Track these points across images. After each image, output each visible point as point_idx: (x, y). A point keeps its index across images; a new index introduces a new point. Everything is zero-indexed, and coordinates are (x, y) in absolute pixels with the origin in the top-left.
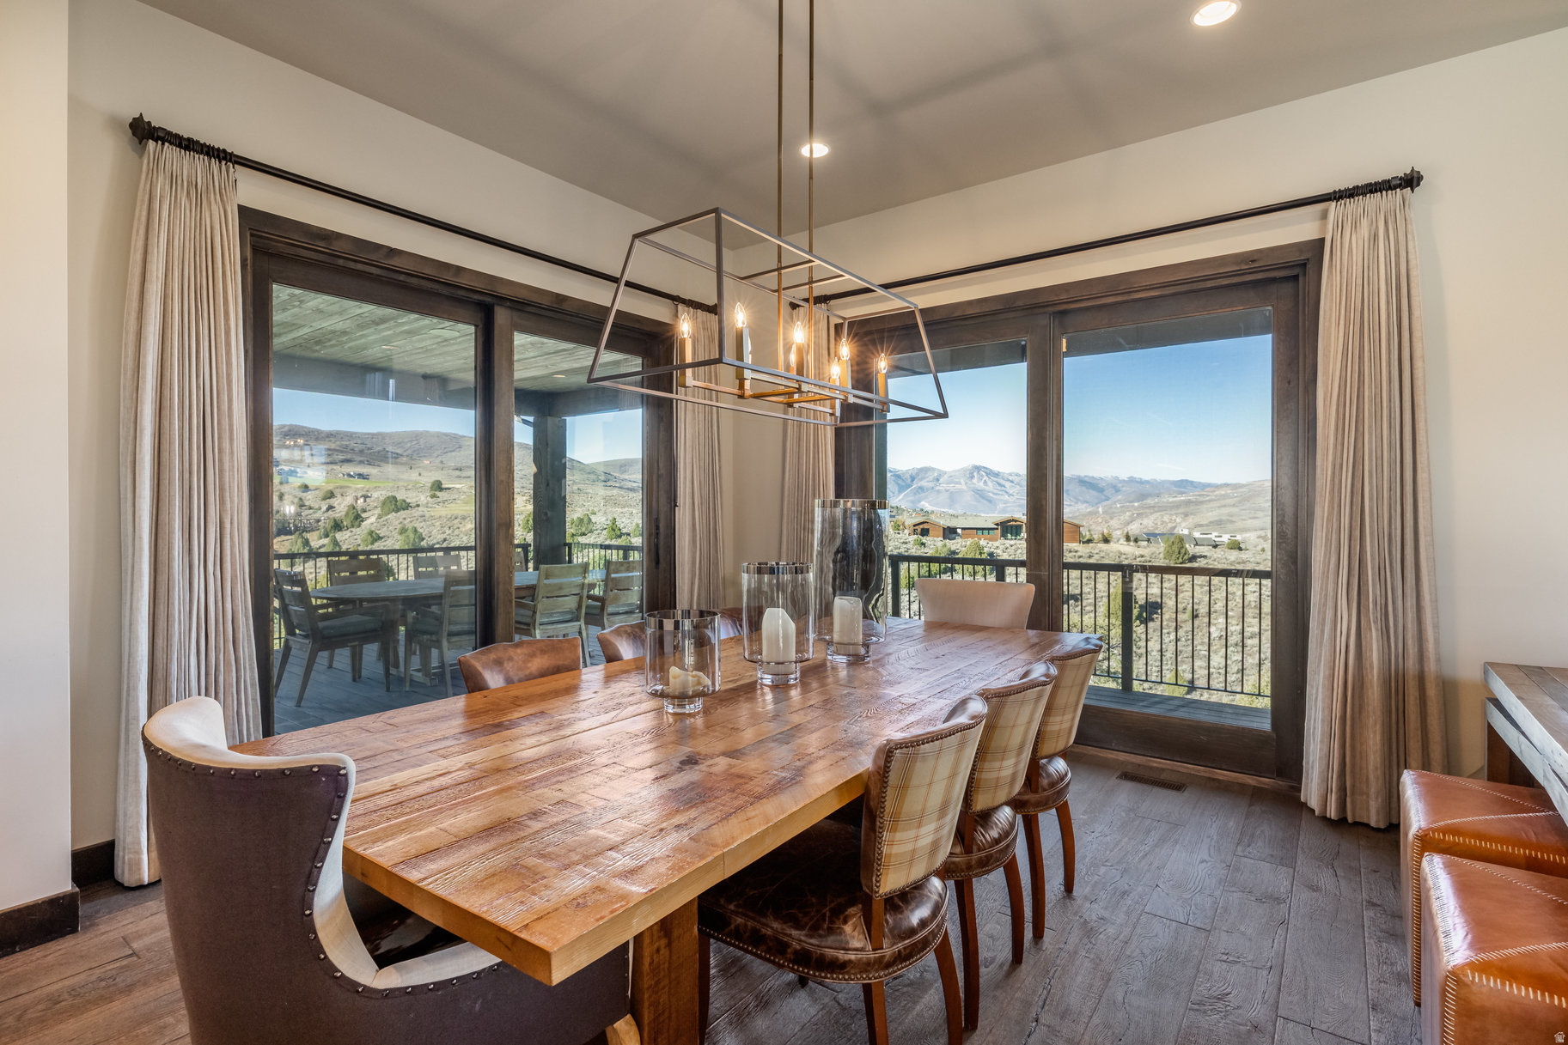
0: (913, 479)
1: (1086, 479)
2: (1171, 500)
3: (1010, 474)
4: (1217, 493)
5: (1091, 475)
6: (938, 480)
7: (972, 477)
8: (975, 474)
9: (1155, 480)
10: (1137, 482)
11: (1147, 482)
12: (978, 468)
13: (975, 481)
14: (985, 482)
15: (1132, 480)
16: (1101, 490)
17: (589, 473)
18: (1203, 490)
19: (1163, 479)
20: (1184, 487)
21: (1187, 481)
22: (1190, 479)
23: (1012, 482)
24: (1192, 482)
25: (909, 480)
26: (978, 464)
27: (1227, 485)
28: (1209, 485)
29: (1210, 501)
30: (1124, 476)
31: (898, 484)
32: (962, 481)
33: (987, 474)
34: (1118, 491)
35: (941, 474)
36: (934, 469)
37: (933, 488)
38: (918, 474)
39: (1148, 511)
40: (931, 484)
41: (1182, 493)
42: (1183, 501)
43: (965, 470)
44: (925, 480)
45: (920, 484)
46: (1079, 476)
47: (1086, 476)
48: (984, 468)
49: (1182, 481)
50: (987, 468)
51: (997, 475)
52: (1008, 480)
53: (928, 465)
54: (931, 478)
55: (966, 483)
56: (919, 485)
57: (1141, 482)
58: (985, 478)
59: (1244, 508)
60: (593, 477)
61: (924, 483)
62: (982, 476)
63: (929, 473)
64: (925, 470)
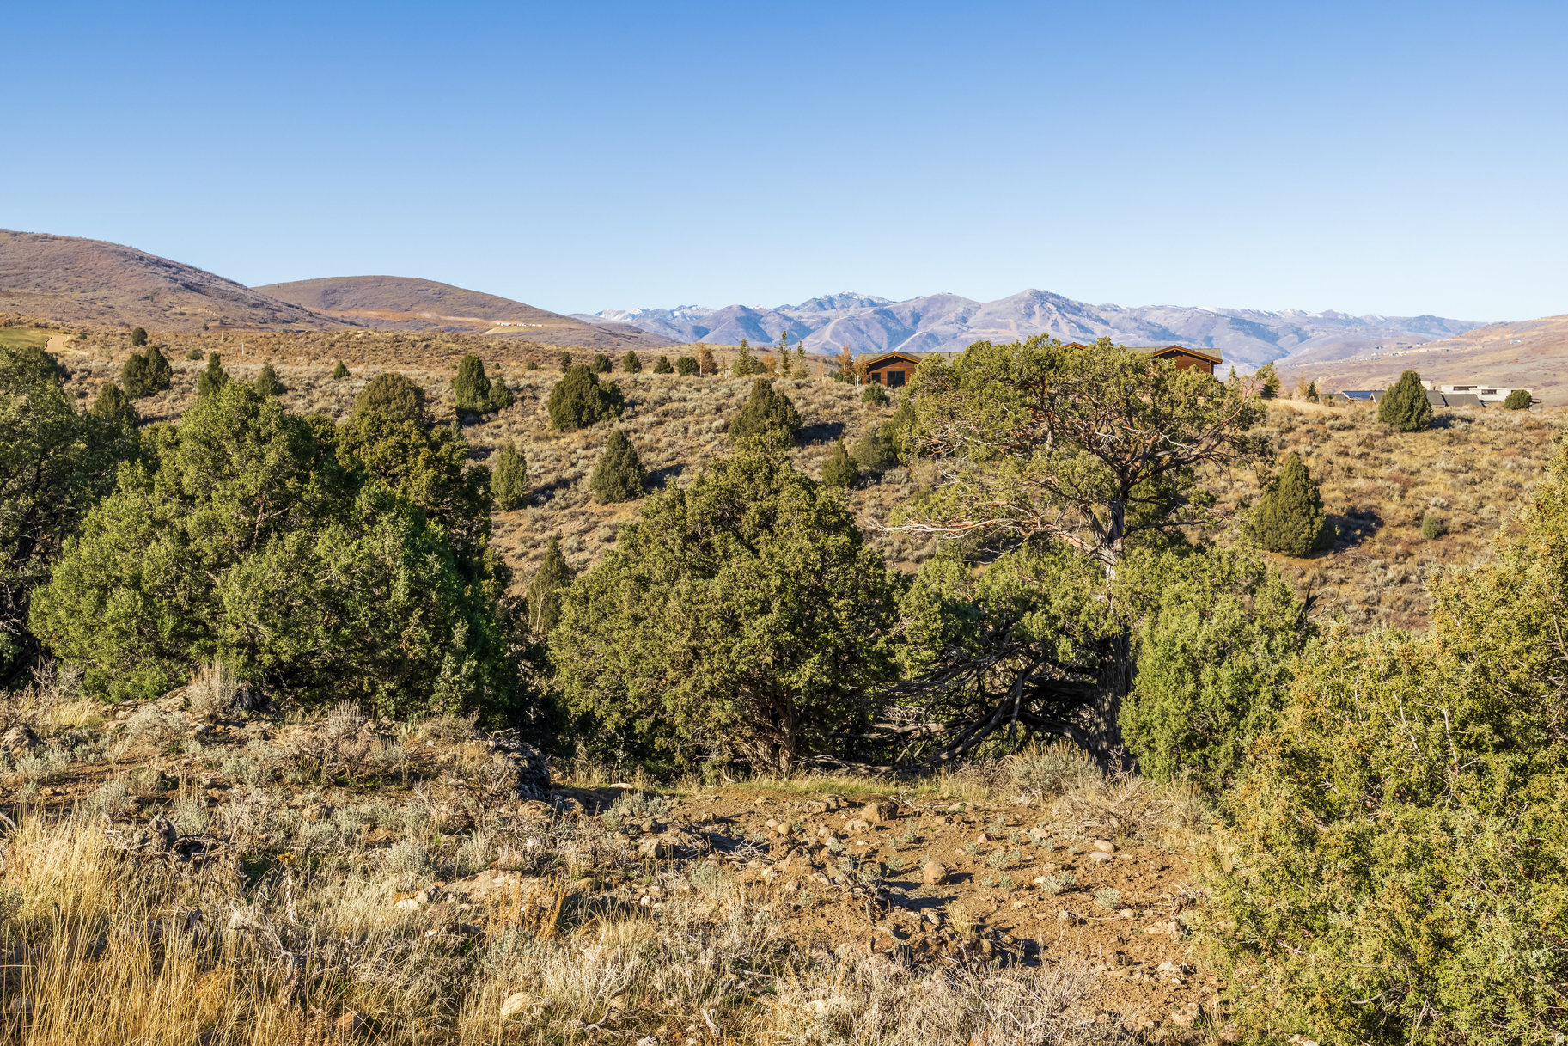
0: (916, 318)
1: (1245, 316)
2: (1401, 353)
3: (1103, 309)
4: (1486, 339)
5: (1254, 308)
6: (965, 320)
7: (1030, 315)
8: (1036, 308)
9: (1374, 318)
10: (1339, 321)
11: (1359, 321)
12: (1041, 297)
13: (1036, 321)
14: (1055, 323)
15: (1330, 319)
16: (1272, 338)
17: (255, 306)
18: (1460, 335)
19: (1387, 315)
20: (1427, 331)
21: (1432, 318)
22: (1437, 315)
23: (1106, 323)
24: (1440, 321)
25: (910, 321)
26: (1041, 288)
27: (1504, 325)
28: (1471, 325)
29: (1473, 354)
30: (1315, 310)
31: (888, 330)
32: (1011, 321)
33: (1059, 308)
34: (1303, 338)
35: (971, 308)
36: (957, 299)
37: (955, 336)
38: (925, 309)
39: (1357, 374)
40: (951, 329)
41: (1421, 342)
42: (1423, 355)
43: (1016, 300)
44: (941, 321)
45: (931, 328)
46: (1231, 312)
47: (1244, 311)
48: (1054, 295)
49: (1422, 318)
50: (1058, 297)
51: (1078, 309)
52: (1099, 319)
53: (946, 292)
54: (952, 317)
55: (1019, 326)
56: (929, 329)
57: (1347, 322)
58: (1056, 316)
59: (1533, 365)
60: (261, 313)
61: (937, 327)
62: (1050, 312)
63: (948, 307)
64: (941, 300)
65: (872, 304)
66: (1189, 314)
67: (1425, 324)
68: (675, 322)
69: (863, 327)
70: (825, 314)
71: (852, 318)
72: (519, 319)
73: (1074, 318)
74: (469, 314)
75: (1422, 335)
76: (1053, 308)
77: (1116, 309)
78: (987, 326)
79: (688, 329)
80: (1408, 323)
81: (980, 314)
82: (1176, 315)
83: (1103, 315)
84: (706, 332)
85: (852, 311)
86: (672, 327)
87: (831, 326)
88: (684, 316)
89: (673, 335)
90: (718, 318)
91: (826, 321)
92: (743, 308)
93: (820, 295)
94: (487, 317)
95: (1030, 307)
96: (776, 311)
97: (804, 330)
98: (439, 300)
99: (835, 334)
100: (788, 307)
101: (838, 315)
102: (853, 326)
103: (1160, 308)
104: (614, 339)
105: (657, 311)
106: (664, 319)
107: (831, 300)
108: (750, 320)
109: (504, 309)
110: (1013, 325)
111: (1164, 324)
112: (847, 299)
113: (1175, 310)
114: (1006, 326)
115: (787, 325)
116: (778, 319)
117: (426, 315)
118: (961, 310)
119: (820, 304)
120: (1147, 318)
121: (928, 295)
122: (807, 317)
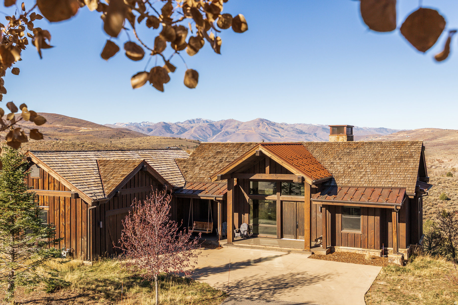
65: (207, 122)
66: (309, 126)
67: (381, 129)
68: (141, 127)
69: (204, 129)
70: (192, 125)
71: (200, 126)
72: (90, 127)
73: (273, 127)
74: (73, 125)
75: (381, 134)
76: (266, 124)
77: (286, 124)
78: (245, 129)
79: (146, 129)
80: (376, 129)
81: (242, 125)
82: (305, 126)
83: (282, 126)
84: (152, 130)
85: (200, 124)
86: (140, 128)
87: (194, 129)
88: (144, 125)
89: (140, 131)
90: (156, 126)
91: (192, 127)
92: (164, 123)
93: (190, 119)
94: (79, 126)
95: (258, 123)
96: (175, 124)
97: (184, 130)
98: (62, 120)
99: (195, 131)
100: (179, 122)
101: (196, 125)
102: (202, 129)
103: (300, 124)
104: (123, 134)
105: (135, 123)
106: (137, 126)
107: (193, 121)
108: (167, 127)
109: (85, 124)
110: (253, 129)
111: (301, 129)
112: (199, 120)
113: (305, 125)
114: (251, 129)
115: (179, 128)
116: (176, 126)
117: (58, 125)
118: (236, 124)
119: (190, 122)
120: (296, 127)
121: (226, 119)
122: (186, 126)
